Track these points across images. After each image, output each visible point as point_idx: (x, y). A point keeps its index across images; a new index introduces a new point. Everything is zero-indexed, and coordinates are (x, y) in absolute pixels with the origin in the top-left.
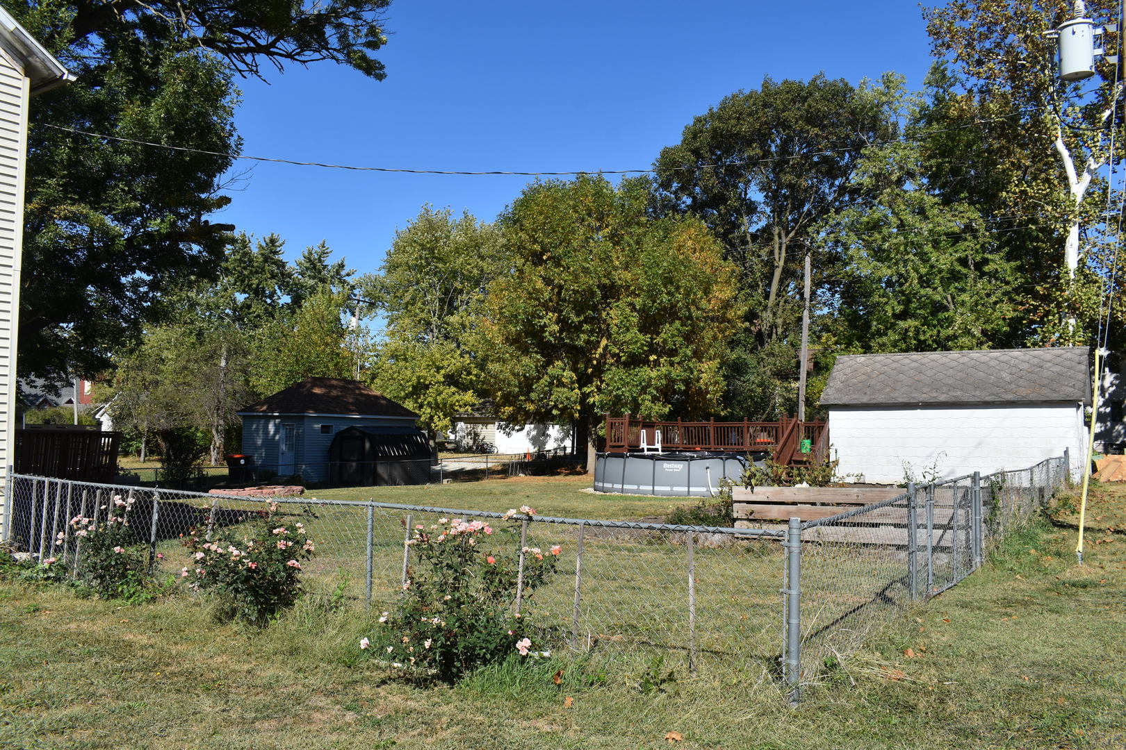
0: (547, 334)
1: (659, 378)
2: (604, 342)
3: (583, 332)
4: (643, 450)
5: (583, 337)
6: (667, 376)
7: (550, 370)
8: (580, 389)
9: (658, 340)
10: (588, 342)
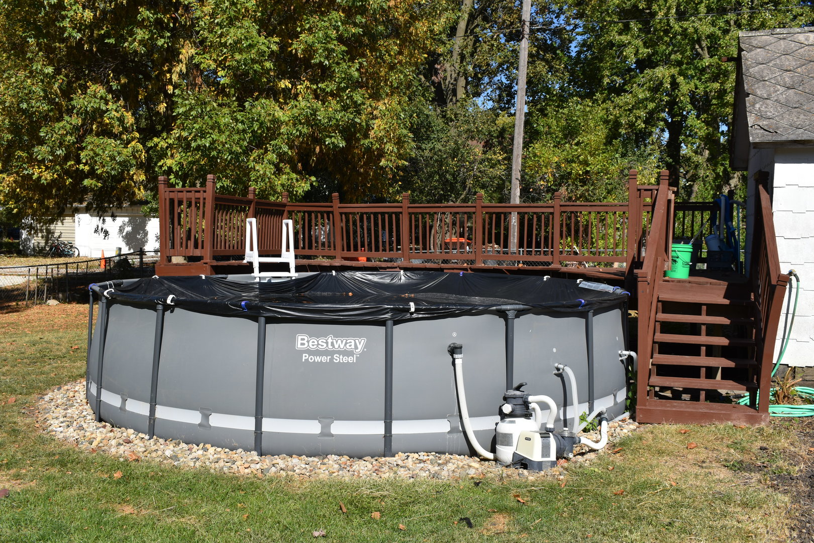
0: (66, 23)
1: (296, 121)
2: (187, 51)
3: (141, 25)
4: (249, 268)
5: (141, 34)
6: (311, 120)
7: (79, 101)
8: (143, 141)
9: (297, 47)
10: (151, 45)
